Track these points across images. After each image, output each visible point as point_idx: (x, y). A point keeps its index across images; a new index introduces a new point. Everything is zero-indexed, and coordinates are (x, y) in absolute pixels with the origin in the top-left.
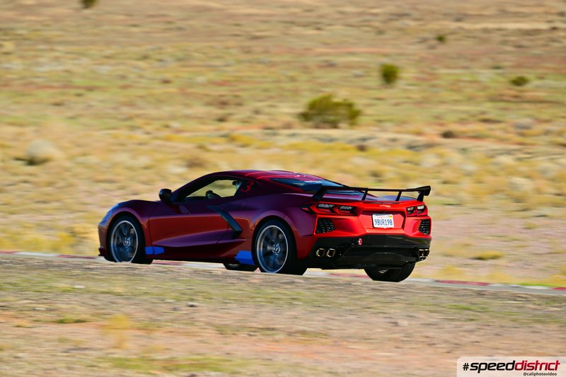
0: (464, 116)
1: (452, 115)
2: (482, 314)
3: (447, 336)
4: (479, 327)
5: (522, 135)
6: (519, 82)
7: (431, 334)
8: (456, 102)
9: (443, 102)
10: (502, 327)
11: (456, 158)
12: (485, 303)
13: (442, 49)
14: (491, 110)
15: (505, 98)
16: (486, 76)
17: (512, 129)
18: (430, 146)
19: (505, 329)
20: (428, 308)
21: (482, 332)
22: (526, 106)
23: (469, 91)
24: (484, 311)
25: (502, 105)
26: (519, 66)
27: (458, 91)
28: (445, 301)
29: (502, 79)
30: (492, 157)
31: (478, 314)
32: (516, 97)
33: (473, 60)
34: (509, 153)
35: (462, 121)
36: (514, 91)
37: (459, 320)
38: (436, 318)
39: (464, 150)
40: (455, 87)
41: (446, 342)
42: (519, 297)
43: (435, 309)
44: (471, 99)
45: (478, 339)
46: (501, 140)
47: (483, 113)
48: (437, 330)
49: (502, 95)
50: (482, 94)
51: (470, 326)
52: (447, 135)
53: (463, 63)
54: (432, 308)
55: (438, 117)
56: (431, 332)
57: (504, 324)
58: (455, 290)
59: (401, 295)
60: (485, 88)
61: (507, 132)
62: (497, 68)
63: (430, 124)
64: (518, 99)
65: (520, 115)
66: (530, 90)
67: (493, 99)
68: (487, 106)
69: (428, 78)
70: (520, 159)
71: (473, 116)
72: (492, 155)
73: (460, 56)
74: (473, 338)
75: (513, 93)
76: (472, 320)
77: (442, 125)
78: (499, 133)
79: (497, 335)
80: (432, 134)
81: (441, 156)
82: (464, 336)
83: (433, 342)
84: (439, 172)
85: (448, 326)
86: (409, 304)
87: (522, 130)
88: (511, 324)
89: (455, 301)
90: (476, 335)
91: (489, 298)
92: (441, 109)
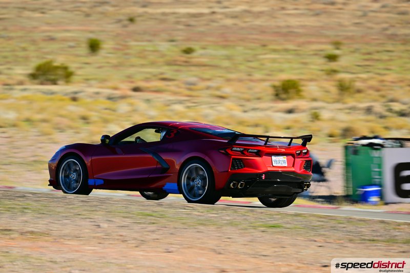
0: (148, 76)
1: (140, 74)
2: (161, 219)
3: (135, 235)
4: (159, 228)
5: (190, 89)
6: (188, 51)
7: (124, 234)
8: (143, 66)
9: (133, 66)
10: (176, 228)
11: (142, 106)
12: (163, 211)
13: (132, 27)
14: (168, 71)
15: (179, 63)
16: (164, 47)
17: (183, 86)
18: (123, 97)
19: (178, 230)
20: (122, 215)
21: (161, 232)
22: (193, 68)
23: (152, 57)
24: (162, 216)
25: (176, 68)
26: (188, 40)
27: (144, 57)
28: (135, 210)
29: (175, 49)
30: (168, 105)
31: (158, 219)
32: (186, 62)
33: (154, 35)
34: (180, 102)
35: (147, 80)
36: (185, 57)
37: (144, 223)
38: (127, 222)
39: (148, 101)
40: (142, 55)
41: (135, 239)
42: (187, 206)
44: (153, 64)
45: (158, 237)
46: (175, 93)
47: (162, 74)
48: (128, 231)
49: (175, 61)
50: (161, 60)
51: (152, 227)
52: (136, 89)
53: (147, 37)
54: (125, 215)
55: (129, 77)
56: (124, 232)
57: (176, 226)
58: (142, 202)
59: (102, 205)
60: (163, 56)
61: (179, 87)
62: (172, 41)
63: (123, 82)
64: (187, 64)
65: (189, 75)
66: (196, 57)
67: (169, 64)
68: (165, 69)
69: (123, 49)
70: (188, 107)
71: (155, 76)
72: (168, 104)
73: (145, 33)
74: (154, 236)
75: (184, 59)
76: (154, 223)
77: (132, 82)
78: (173, 88)
79: (172, 234)
80: (125, 88)
81: (131, 104)
82: (148, 235)
83: (126, 239)
84: (130, 116)
85: (136, 227)
86: (108, 212)
87: (190, 86)
88: (182, 226)
89: (141, 210)
90: (156, 234)
91: (166, 208)
92: (131, 71)
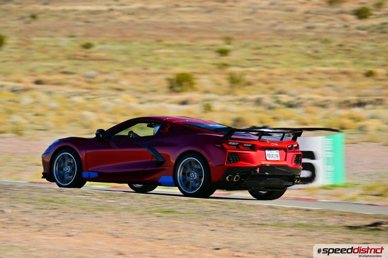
0: (49, 69)
1: (41, 68)
2: (62, 205)
3: (38, 220)
4: (60, 214)
5: (89, 82)
6: (87, 46)
7: (27, 219)
8: (44, 60)
9: (35, 60)
10: (75, 213)
11: (44, 98)
12: (64, 197)
13: (34, 24)
14: (68, 65)
15: (78, 57)
16: (65, 42)
17: (82, 79)
18: (26, 90)
19: (77, 215)
20: (25, 201)
21: (62, 217)
22: (92, 62)
23: (54, 52)
24: (63, 202)
25: (76, 62)
26: (87, 35)
27: (45, 52)
28: (37, 196)
29: (75, 44)
30: (68, 97)
31: (60, 204)
32: (85, 56)
33: (55, 31)
34: (80, 94)
35: (48, 73)
36: (84, 52)
37: (46, 209)
38: (30, 207)
39: (49, 93)
40: (43, 49)
41: (37, 224)
42: (87, 193)
43: (30, 202)
44: (54, 58)
45: (59, 222)
46: (75, 86)
47: (63, 67)
48: (30, 216)
49: (75, 55)
50: (61, 54)
51: (54, 213)
52: (38, 82)
53: (48, 33)
54: (28, 201)
55: (31, 70)
56: (27, 217)
57: (76, 212)
59: (6, 192)
60: (64, 51)
61: (79, 80)
62: (72, 36)
63: (26, 75)
64: (86, 58)
65: (88, 69)
66: (95, 52)
67: (70, 58)
68: (65, 63)
69: (25, 44)
70: (88, 99)
71: (56, 69)
72: (68, 96)
73: (46, 29)
74: (56, 221)
75: (83, 53)
76: (55, 209)
77: (34, 75)
78: (73, 81)
79: (72, 219)
80: (28, 81)
81: (34, 97)
82: (49, 220)
83: (28, 224)
84: (32, 108)
85: (39, 213)
86: (12, 198)
87: (90, 79)
88: (81, 211)
89: (43, 196)
90: (58, 219)
91: (66, 194)
92: (33, 65)
